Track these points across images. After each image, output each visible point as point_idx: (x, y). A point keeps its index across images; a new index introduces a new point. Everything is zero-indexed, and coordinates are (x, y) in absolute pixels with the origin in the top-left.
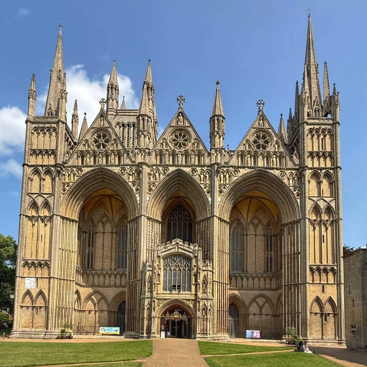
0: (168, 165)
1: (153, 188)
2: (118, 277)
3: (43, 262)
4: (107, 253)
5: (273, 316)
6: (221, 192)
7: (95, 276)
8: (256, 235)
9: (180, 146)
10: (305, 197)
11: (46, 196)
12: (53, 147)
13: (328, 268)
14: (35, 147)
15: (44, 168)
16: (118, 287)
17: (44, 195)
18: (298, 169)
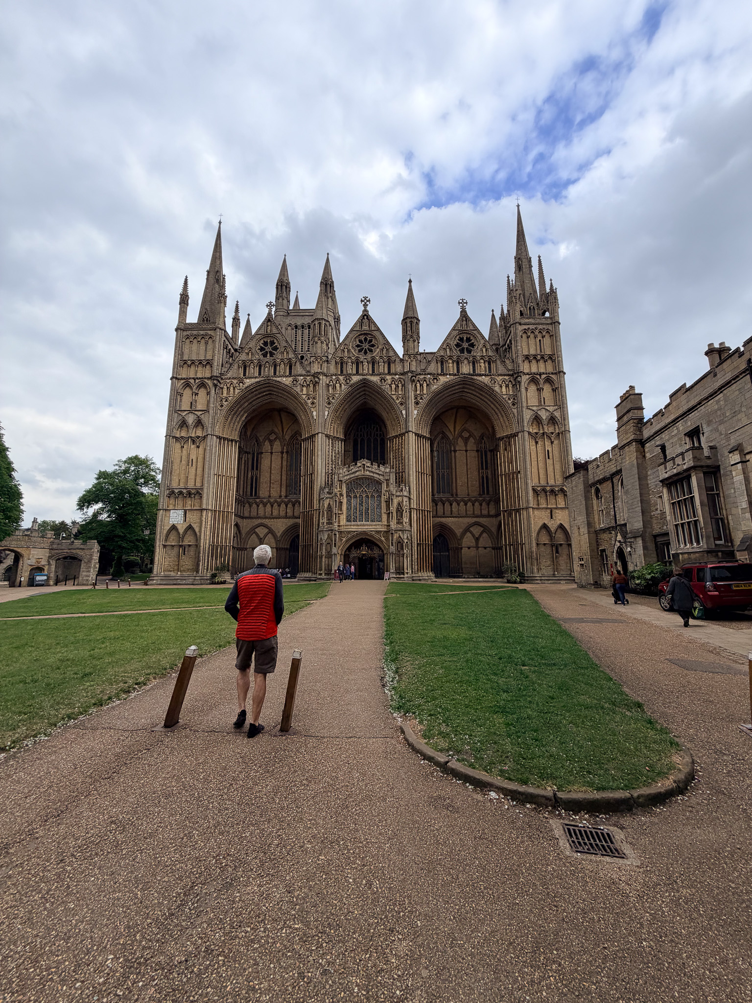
0: (351, 374)
1: (333, 401)
2: (290, 506)
3: (193, 491)
4: (276, 476)
5: (493, 548)
6: (417, 403)
7: (261, 506)
8: (466, 451)
9: (366, 353)
10: (522, 407)
11: (199, 413)
12: (209, 356)
13: (557, 489)
14: (186, 358)
15: (197, 381)
16: (289, 518)
17: (196, 412)
18: (512, 375)
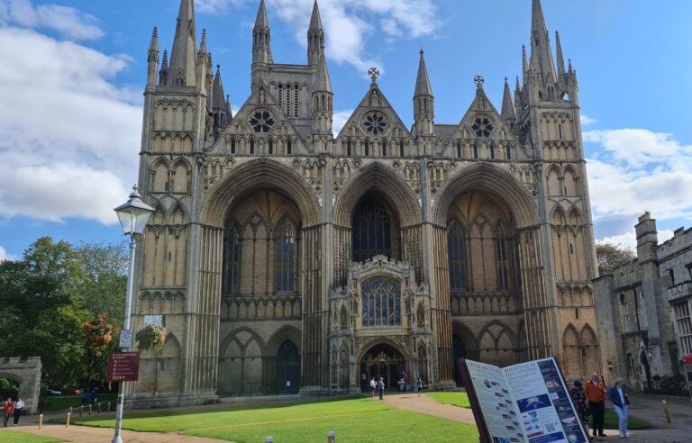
0: (360, 157)
1: (341, 186)
2: (279, 304)
4: (261, 268)
5: (514, 350)
6: (434, 191)
7: (241, 305)
8: (482, 239)
9: (375, 132)
10: (544, 197)
11: (178, 197)
12: (189, 127)
14: (159, 128)
15: (175, 157)
16: (279, 319)
17: (175, 196)
18: (532, 162)
